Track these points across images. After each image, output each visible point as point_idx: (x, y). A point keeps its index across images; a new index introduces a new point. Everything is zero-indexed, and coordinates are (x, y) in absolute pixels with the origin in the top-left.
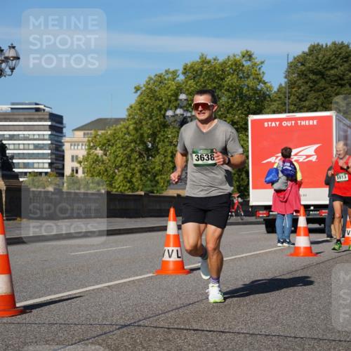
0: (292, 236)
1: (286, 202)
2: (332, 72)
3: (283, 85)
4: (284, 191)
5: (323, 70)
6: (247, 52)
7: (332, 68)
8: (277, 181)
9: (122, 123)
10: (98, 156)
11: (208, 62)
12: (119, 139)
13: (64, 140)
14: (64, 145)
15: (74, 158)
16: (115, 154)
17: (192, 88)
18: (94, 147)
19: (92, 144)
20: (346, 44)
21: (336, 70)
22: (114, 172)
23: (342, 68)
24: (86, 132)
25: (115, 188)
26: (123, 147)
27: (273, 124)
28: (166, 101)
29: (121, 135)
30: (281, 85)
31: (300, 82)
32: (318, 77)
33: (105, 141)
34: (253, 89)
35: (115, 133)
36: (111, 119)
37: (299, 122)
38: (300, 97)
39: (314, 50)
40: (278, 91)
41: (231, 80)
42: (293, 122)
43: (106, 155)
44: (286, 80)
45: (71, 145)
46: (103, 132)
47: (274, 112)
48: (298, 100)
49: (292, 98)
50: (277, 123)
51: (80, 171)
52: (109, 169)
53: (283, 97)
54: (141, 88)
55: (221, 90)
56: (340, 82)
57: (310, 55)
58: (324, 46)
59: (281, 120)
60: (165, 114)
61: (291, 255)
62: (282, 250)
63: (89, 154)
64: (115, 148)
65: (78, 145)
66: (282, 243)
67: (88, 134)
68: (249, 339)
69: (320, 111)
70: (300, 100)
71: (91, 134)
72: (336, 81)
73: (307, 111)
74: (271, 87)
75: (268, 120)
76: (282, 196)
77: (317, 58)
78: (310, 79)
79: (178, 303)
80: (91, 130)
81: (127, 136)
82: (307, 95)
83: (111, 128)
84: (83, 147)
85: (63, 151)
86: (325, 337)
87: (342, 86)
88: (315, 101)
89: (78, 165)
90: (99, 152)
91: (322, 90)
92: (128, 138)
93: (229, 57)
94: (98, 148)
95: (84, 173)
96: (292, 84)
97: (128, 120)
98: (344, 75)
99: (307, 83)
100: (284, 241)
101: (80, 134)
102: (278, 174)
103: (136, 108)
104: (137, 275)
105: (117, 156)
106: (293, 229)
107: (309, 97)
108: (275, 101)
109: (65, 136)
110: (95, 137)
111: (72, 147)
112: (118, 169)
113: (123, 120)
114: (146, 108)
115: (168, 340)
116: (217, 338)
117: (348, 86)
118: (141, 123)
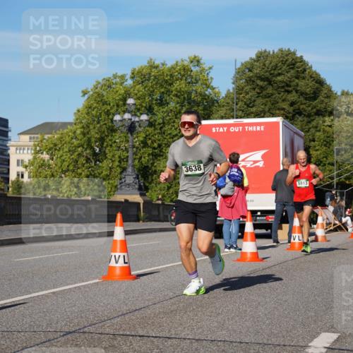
0: (239, 241)
1: (232, 207)
2: (279, 78)
3: (231, 91)
4: (231, 196)
5: (270, 77)
6: (195, 57)
7: (279, 74)
8: (224, 186)
9: (69, 127)
10: (44, 161)
11: (156, 67)
12: (66, 143)
13: (9, 144)
14: (9, 149)
15: (19, 162)
16: (63, 158)
17: (141, 93)
18: (40, 152)
19: (38, 148)
20: (292, 51)
21: (282, 76)
22: (61, 177)
23: (289, 75)
24: (32, 136)
26: (70, 151)
27: (221, 130)
28: (114, 106)
29: (67, 139)
30: (229, 90)
31: (247, 88)
32: (266, 83)
33: (52, 146)
34: (201, 95)
35: (62, 138)
36: (58, 123)
37: (247, 128)
38: (248, 102)
39: (262, 56)
40: (226, 97)
41: (179, 85)
42: (241, 128)
43: (52, 159)
44: (234, 86)
45: (17, 149)
46: (50, 136)
47: (222, 118)
48: (245, 106)
49: (240, 103)
50: (225, 129)
51: (26, 175)
52: (55, 174)
53: (231, 103)
54: (89, 92)
55: (169, 95)
56: (287, 88)
57: (258, 61)
58: (271, 53)
59: (229, 126)
60: (113, 118)
61: (238, 260)
62: (229, 256)
63: (35, 158)
64: (61, 152)
65: (24, 149)
66: (229, 248)
67: (34, 138)
68: (195, 345)
69: (268, 117)
70: (248, 106)
71: (37, 138)
72: (283, 87)
73: (254, 117)
74: (219, 92)
76: (229, 202)
77: (264, 65)
78: (258, 85)
79: (125, 309)
80: (37, 134)
81: (74, 140)
82: (255, 101)
83: (58, 132)
84: (29, 151)
85: (9, 155)
86: (270, 342)
87: (289, 92)
88: (262, 107)
89: (24, 170)
90: (46, 156)
91: (269, 97)
92: (76, 142)
93: (177, 62)
94: (45, 153)
95: (29, 177)
96: (239, 90)
97: (75, 124)
98: (290, 82)
99: (254, 89)
100: (231, 247)
101: (26, 138)
102: (225, 179)
103: (84, 112)
104: (83, 282)
105: (64, 161)
106: (240, 234)
107: (256, 103)
108: (223, 106)
109: (10, 140)
110: (41, 141)
111: (18, 151)
112: (64, 174)
113: (70, 124)
114: (94, 112)
115: (113, 346)
116: (163, 344)
117: (294, 93)
118: (89, 127)
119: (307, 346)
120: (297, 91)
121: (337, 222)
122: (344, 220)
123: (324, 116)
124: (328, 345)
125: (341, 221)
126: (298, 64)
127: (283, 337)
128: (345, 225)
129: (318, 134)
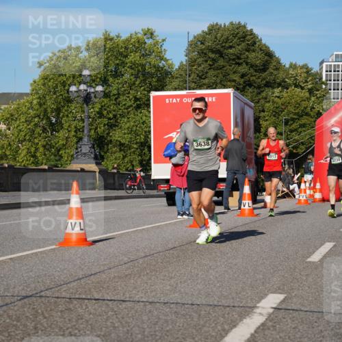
1: (183, 176)
2: (231, 51)
3: (184, 63)
4: (182, 165)
5: (222, 49)
6: (149, 30)
7: (230, 47)
9: (25, 98)
10: (1, 131)
11: (112, 39)
12: (22, 113)
16: (19, 128)
20: (243, 24)
21: (234, 49)
22: (18, 146)
23: (240, 47)
25: (18, 162)
26: (26, 121)
27: (174, 101)
28: (70, 77)
29: (24, 109)
30: (182, 62)
31: (200, 60)
32: (217, 55)
33: (8, 116)
34: (155, 67)
35: (18, 108)
36: (15, 94)
38: (200, 74)
39: (213, 29)
40: (179, 68)
41: (133, 57)
43: (9, 129)
44: (187, 58)
46: (6, 106)
47: (175, 89)
48: (198, 78)
49: (193, 75)
50: (178, 100)
52: (12, 143)
53: (184, 75)
54: (45, 63)
55: (124, 67)
56: (237, 61)
57: (209, 34)
58: (223, 26)
59: (181, 97)
60: (68, 89)
61: (191, 226)
62: (181, 222)
64: (18, 122)
66: (182, 215)
68: (149, 307)
69: (219, 88)
70: (201, 78)
72: (234, 59)
73: (207, 89)
74: (172, 64)
75: (169, 97)
76: (180, 171)
77: (216, 38)
78: (209, 58)
79: (80, 274)
81: (30, 111)
82: (207, 73)
83: (15, 102)
86: (220, 304)
87: (239, 64)
88: (214, 78)
90: (3, 126)
91: (221, 69)
92: (32, 112)
93: (131, 34)
94: (2, 123)
96: (192, 62)
97: (31, 95)
98: (241, 54)
99: (206, 61)
100: (184, 214)
103: (40, 83)
104: (40, 248)
105: (20, 131)
107: (209, 75)
108: (177, 78)
112: (21, 143)
113: (27, 95)
114: (50, 84)
115: (69, 309)
116: (118, 306)
117: (244, 65)
118: (45, 98)
119: (255, 307)
120: (247, 64)
121: (285, 189)
122: (291, 187)
123: (273, 88)
124: (275, 306)
125: (288, 188)
126: (248, 37)
127: (233, 298)
128: (292, 192)
129: (267, 105)
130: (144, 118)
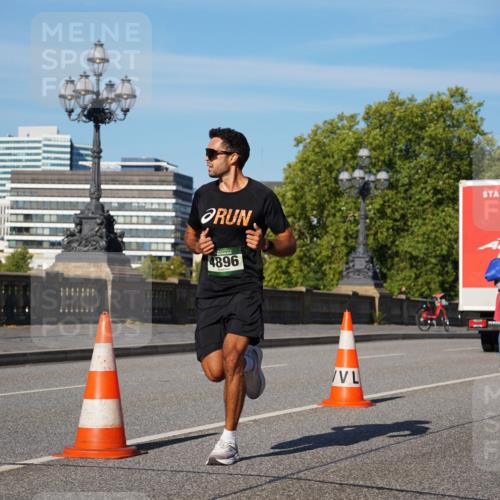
6: (458, 89)
11: (402, 104)
17: (377, 142)
27: (496, 194)
28: (339, 159)
34: (466, 143)
41: (434, 130)
47: (497, 177)
54: (305, 139)
55: (419, 144)
60: (337, 176)
74: (493, 140)
79: (355, 449)
93: (432, 96)
103: (297, 168)
104: (295, 407)
113: (278, 184)
130: (448, 219)
